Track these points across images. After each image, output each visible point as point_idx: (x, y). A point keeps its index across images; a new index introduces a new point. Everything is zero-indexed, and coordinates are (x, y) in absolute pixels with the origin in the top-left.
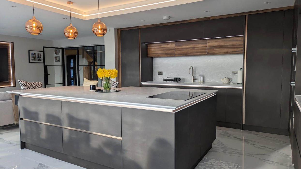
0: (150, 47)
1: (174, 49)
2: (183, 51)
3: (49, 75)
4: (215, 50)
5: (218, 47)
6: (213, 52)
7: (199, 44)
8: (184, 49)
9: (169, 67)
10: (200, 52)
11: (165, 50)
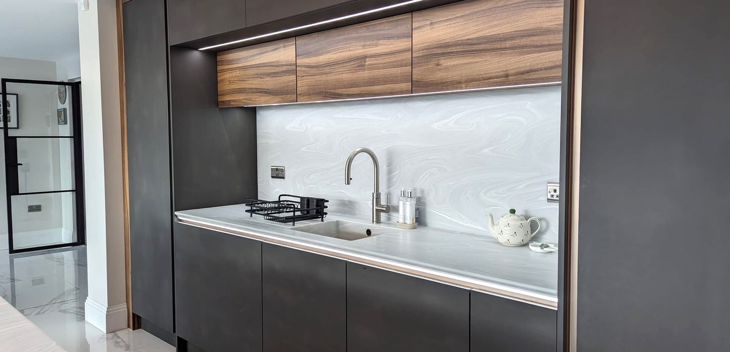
0: (223, 63)
1: (293, 70)
2: (324, 78)
3: (21, 165)
4: (447, 69)
5: (459, 49)
6: (439, 76)
7: (378, 38)
8: (327, 70)
9: (303, 149)
10: (386, 81)
11: (268, 75)
